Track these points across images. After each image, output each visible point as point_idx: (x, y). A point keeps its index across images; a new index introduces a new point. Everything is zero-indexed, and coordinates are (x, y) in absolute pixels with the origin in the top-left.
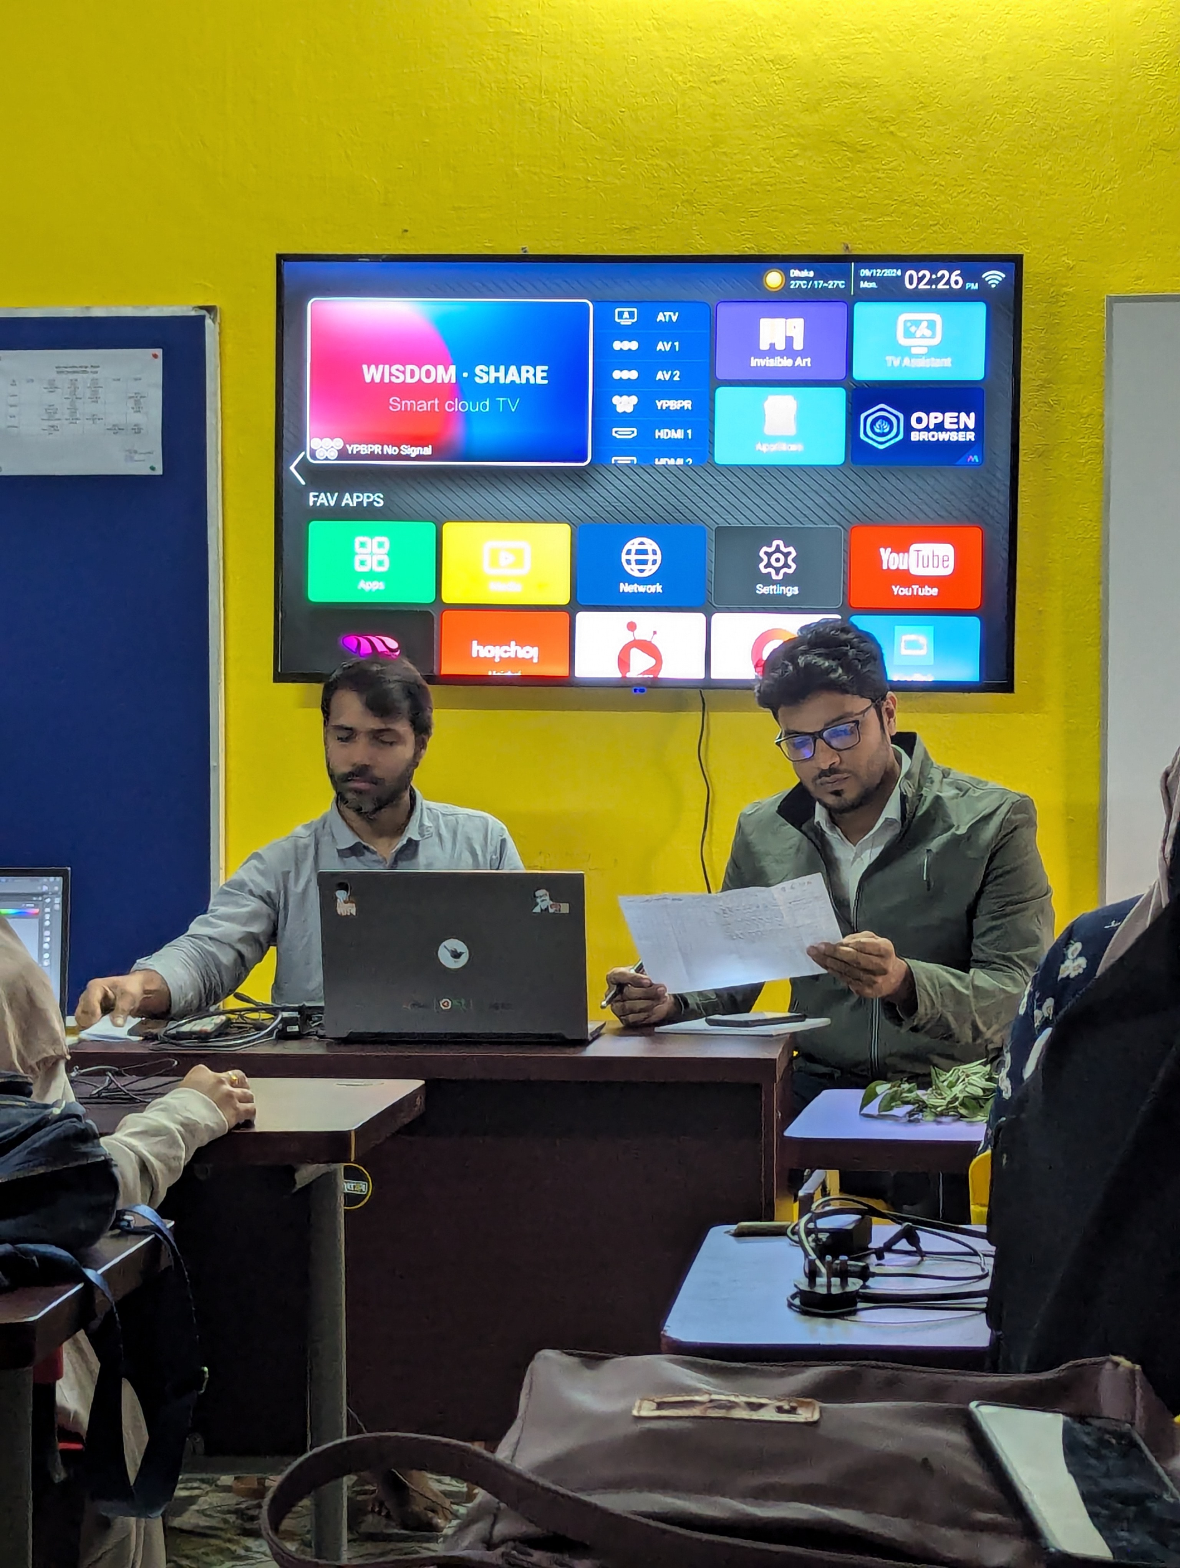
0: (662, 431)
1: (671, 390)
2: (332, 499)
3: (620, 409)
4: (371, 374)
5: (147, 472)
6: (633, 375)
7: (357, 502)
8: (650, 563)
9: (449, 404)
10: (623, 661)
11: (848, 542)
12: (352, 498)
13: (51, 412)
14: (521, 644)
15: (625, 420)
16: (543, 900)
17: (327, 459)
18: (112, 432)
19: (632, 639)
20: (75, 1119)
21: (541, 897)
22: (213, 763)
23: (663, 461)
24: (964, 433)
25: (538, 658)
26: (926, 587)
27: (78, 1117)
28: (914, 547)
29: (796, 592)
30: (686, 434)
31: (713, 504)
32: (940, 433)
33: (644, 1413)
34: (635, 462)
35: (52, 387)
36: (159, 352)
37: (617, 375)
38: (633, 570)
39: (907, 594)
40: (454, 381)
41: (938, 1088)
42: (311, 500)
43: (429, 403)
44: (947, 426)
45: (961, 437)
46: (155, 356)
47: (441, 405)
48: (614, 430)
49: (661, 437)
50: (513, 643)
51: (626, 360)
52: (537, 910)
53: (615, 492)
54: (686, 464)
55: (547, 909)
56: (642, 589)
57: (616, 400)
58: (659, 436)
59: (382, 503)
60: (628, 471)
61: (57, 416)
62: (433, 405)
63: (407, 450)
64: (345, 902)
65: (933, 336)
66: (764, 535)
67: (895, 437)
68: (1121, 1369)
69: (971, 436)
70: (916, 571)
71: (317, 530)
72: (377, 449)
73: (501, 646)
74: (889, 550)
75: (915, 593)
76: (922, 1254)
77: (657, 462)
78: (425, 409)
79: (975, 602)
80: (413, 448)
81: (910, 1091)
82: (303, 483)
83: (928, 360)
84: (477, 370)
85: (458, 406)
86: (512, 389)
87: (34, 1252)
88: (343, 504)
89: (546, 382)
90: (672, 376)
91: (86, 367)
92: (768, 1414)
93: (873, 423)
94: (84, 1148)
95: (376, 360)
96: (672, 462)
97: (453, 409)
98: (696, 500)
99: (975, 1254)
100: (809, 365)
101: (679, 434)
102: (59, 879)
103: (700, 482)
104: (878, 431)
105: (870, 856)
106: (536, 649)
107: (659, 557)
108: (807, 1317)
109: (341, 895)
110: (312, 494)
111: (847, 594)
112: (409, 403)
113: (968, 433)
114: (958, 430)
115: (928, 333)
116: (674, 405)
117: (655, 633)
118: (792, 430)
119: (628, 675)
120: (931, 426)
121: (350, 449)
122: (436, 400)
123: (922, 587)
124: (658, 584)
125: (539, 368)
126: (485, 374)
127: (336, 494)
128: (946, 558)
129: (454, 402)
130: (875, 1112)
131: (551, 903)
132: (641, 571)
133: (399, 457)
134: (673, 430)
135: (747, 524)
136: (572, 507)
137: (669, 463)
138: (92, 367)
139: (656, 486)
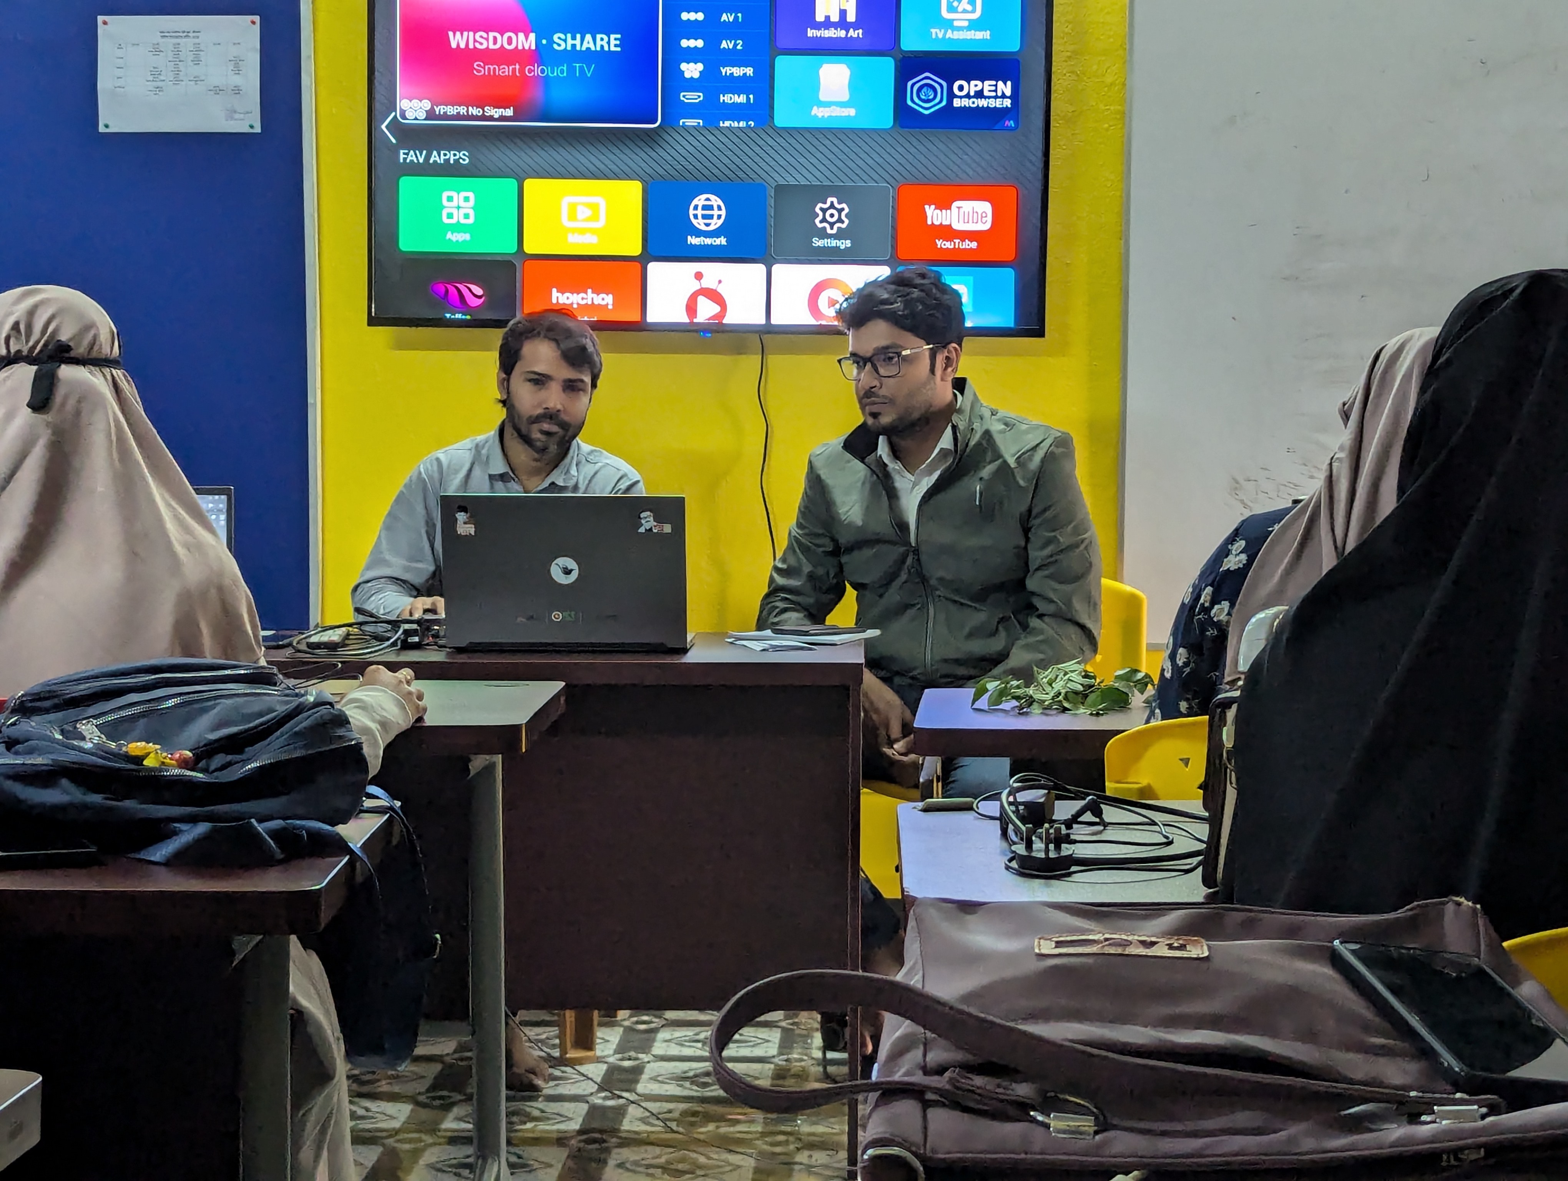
0: (726, 95)
1: (733, 58)
2: (421, 155)
3: (687, 75)
4: (457, 40)
5: (247, 130)
6: (700, 43)
7: (444, 160)
8: (715, 217)
9: (529, 69)
10: (691, 309)
11: (897, 200)
12: (439, 156)
13: (156, 73)
14: (597, 292)
15: (691, 85)
16: (648, 521)
17: (416, 119)
18: (212, 93)
19: (699, 287)
20: (328, 707)
21: (646, 518)
22: (310, 400)
23: (727, 124)
24: (1001, 100)
25: (613, 305)
26: (967, 240)
27: (331, 704)
28: (957, 204)
29: (849, 245)
30: (748, 99)
31: (773, 163)
32: (979, 100)
33: (1045, 951)
34: (701, 124)
35: (157, 50)
36: (257, 18)
37: (684, 43)
38: (700, 224)
39: (950, 247)
40: (533, 47)
41: (1039, 684)
42: (402, 156)
43: (511, 68)
44: (986, 93)
45: (998, 103)
46: (253, 23)
47: (522, 71)
48: (682, 94)
49: (726, 101)
50: (589, 291)
51: (692, 30)
52: (642, 530)
53: (682, 151)
54: (749, 127)
55: (651, 529)
56: (708, 241)
57: (684, 66)
58: (724, 100)
59: (467, 161)
60: (695, 133)
61: (162, 78)
62: (514, 70)
63: (491, 111)
64: (465, 523)
65: (974, 11)
66: (821, 193)
67: (939, 103)
68: (1462, 907)
69: (1007, 103)
70: (958, 226)
71: (407, 184)
72: (462, 110)
73: (578, 294)
74: (933, 207)
75: (957, 247)
76: (1105, 825)
77: (721, 125)
78: (507, 73)
79: (1009, 254)
80: (496, 110)
81: (1018, 687)
82: (394, 141)
83: (969, 32)
84: (555, 38)
85: (537, 71)
86: (588, 56)
87: (303, 827)
88: (431, 161)
89: (619, 49)
90: (735, 45)
91: (188, 32)
92: (1161, 951)
93: (920, 90)
95: (462, 28)
96: (736, 124)
97: (533, 74)
98: (757, 159)
99: (1154, 823)
101: (741, 99)
102: (224, 498)
103: (761, 143)
104: (923, 97)
105: (927, 482)
106: (611, 296)
107: (723, 212)
108: (1026, 879)
109: (461, 517)
110: (402, 152)
111: (895, 247)
112: (492, 67)
113: (1005, 100)
114: (996, 97)
115: (969, 8)
116: (737, 71)
117: (720, 282)
118: (846, 97)
119: (695, 320)
120: (972, 94)
121: (437, 110)
122: (517, 64)
123: (963, 240)
124: (723, 237)
125: (613, 37)
126: (562, 42)
127: (424, 152)
128: (984, 215)
129: (534, 67)
130: (986, 708)
131: (655, 524)
132: (707, 225)
133: (484, 118)
134: (736, 95)
135: (804, 182)
136: (643, 165)
137: (733, 125)
138: (194, 32)
139: (721, 146)
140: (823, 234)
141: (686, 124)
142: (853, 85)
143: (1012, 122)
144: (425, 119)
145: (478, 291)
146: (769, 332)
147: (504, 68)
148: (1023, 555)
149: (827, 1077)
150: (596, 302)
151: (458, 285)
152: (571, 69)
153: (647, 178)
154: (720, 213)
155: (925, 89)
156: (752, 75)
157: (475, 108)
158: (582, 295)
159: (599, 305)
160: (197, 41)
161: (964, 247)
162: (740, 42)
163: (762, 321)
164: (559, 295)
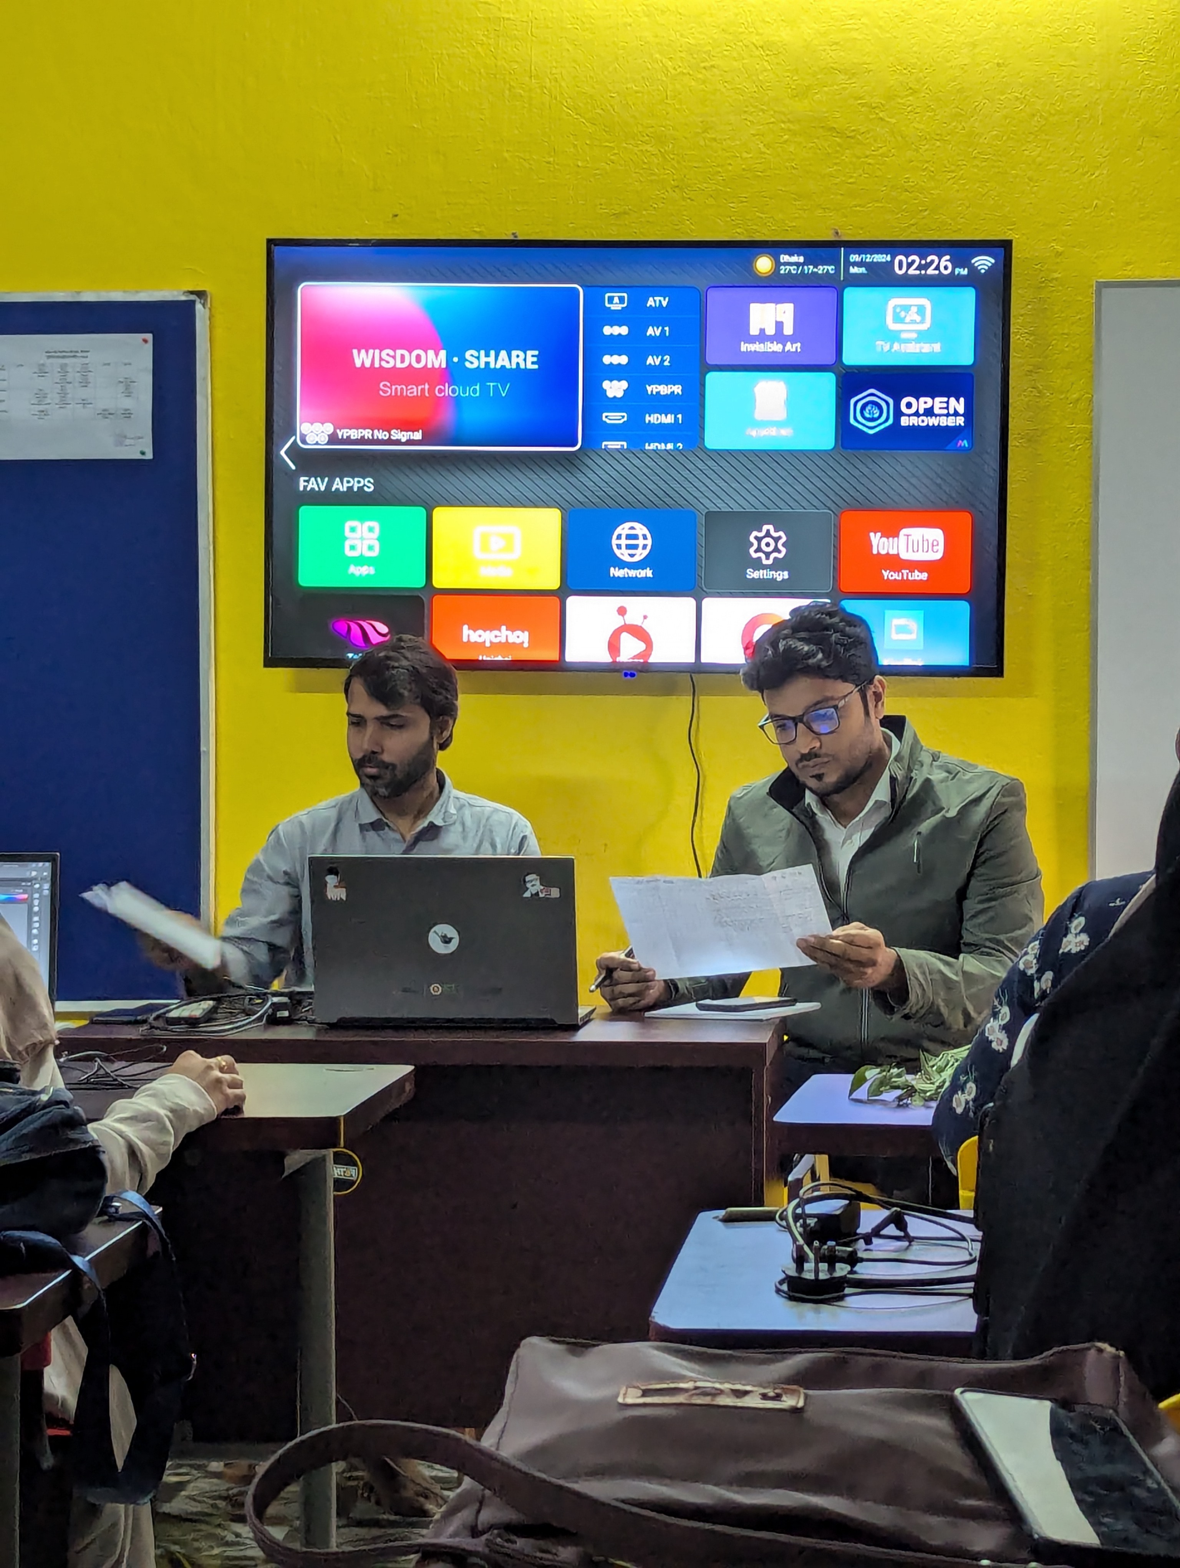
0: (652, 415)
1: (661, 375)
2: (322, 484)
3: (610, 394)
4: (362, 358)
6: (623, 360)
7: (348, 488)
9: (440, 389)
10: (614, 646)
12: (342, 483)
13: (41, 396)
15: (615, 404)
16: (534, 885)
17: (317, 443)
20: (63, 1106)
21: (531, 881)
22: (203, 748)
23: (653, 446)
24: (954, 418)
25: (529, 642)
26: (916, 571)
27: (65, 1103)
29: (786, 577)
30: (676, 419)
31: (702, 488)
32: (929, 418)
33: (629, 1401)
34: (625, 447)
35: (42, 371)
36: (149, 337)
37: (607, 359)
38: (623, 554)
39: (897, 578)
40: (444, 366)
41: (927, 1073)
42: (302, 484)
43: (420, 388)
44: (937, 411)
45: (951, 422)
46: (145, 341)
47: (431, 391)
49: (652, 422)
50: (504, 628)
51: (616, 345)
52: (527, 894)
53: (605, 477)
54: (676, 449)
55: (537, 894)
56: (632, 573)
57: (606, 384)
58: (650, 421)
60: (618, 456)
61: (47, 401)
62: (423, 390)
63: (397, 435)
64: (335, 887)
65: (922, 322)
66: (756, 520)
67: (885, 422)
68: (1105, 1355)
69: (960, 421)
70: (904, 556)
71: (308, 515)
72: (367, 433)
74: (879, 534)
76: (910, 1239)
77: (647, 447)
78: (415, 394)
79: (965, 586)
81: (899, 1075)
84: (468, 354)
85: (448, 391)
86: (502, 374)
87: (21, 1239)
88: (333, 489)
90: (662, 361)
91: (76, 352)
92: (753, 1402)
93: (863, 408)
94: (73, 1135)
96: (662, 446)
97: (443, 394)
98: (685, 484)
99: (963, 1239)
100: (799, 350)
101: (669, 419)
102: (48, 865)
103: (690, 466)
104: (867, 416)
106: (527, 633)
107: (649, 542)
108: (794, 1303)
109: (331, 880)
110: (302, 479)
111: (837, 579)
112: (399, 388)
113: (958, 418)
114: (948, 415)
116: (664, 390)
117: (645, 617)
119: (618, 659)
120: (921, 411)
123: (912, 571)
124: (648, 569)
126: (475, 359)
127: (326, 479)
128: (935, 543)
129: (444, 386)
130: (864, 1097)
131: (542, 887)
132: (632, 556)
133: (390, 442)
134: (663, 415)
135: (737, 509)
136: (562, 492)
137: (659, 448)
138: (82, 351)
139: (648, 471)
140: (757, 565)
141: (609, 447)
142: (790, 402)
143: (965, 442)
144: (327, 444)
145: (384, 629)
146: (700, 672)
147: (412, 388)
150: (510, 641)
151: (362, 623)
152: (484, 389)
153: (565, 505)
154: (645, 542)
155: (869, 407)
156: (680, 393)
157: (381, 431)
158: (496, 632)
159: (514, 643)
160: (86, 361)
161: (913, 578)
162: (667, 358)
163: (692, 659)
164: (471, 632)
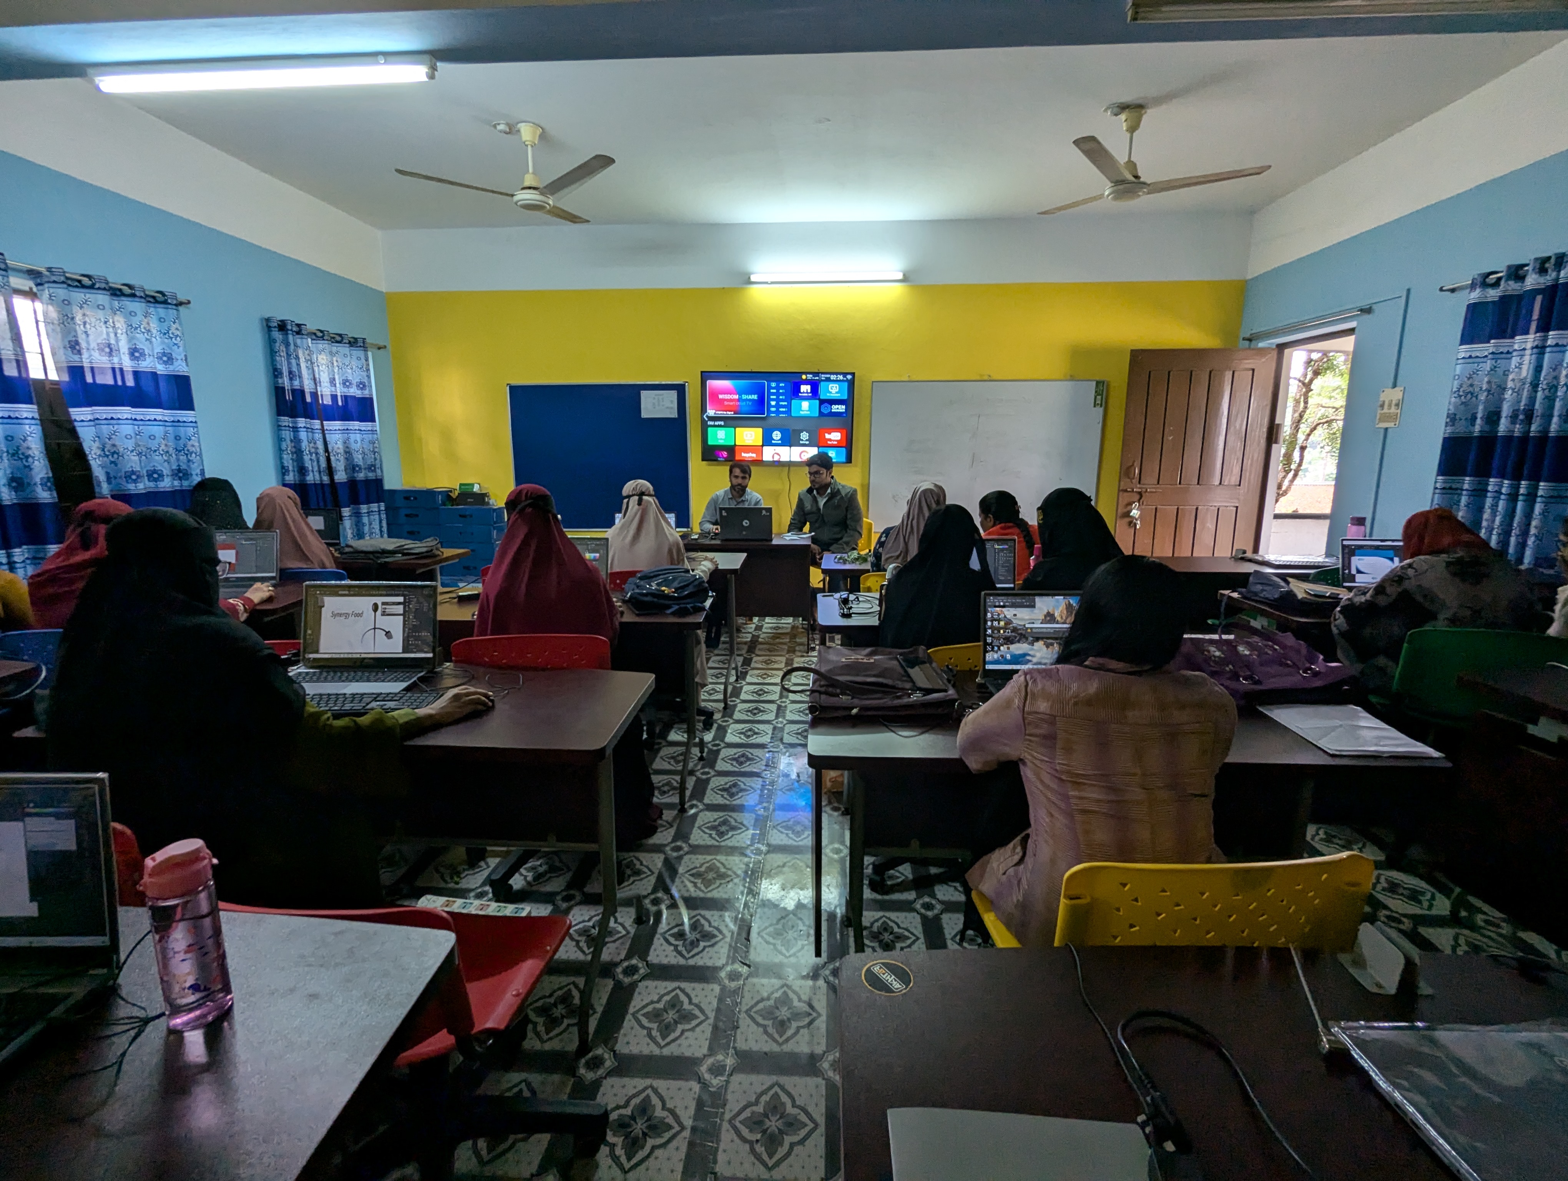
0: (781, 409)
1: (782, 400)
4: (721, 397)
5: (674, 417)
7: (718, 424)
9: (737, 403)
13: (654, 404)
15: (773, 407)
16: (764, 512)
18: (667, 408)
23: (781, 415)
29: (809, 442)
30: (786, 409)
31: (791, 424)
35: (654, 399)
40: (738, 398)
42: (709, 423)
46: (676, 392)
51: (773, 394)
53: (771, 422)
54: (786, 416)
59: (723, 424)
60: (774, 417)
66: (802, 431)
71: (710, 429)
72: (722, 413)
80: (730, 412)
82: (707, 420)
84: (743, 396)
86: (750, 400)
89: (757, 398)
95: (722, 394)
98: (788, 423)
100: (811, 395)
103: (789, 419)
105: (825, 500)
112: (728, 403)
116: (784, 403)
121: (716, 413)
122: (734, 402)
125: (755, 395)
127: (714, 422)
133: (727, 414)
135: (798, 428)
139: (780, 420)
140: (803, 440)
146: (790, 463)
147: (731, 403)
148: (846, 516)
149: (803, 628)
152: (746, 403)
153: (763, 428)
156: (787, 404)
157: (725, 412)
160: (663, 396)
162: (784, 397)
